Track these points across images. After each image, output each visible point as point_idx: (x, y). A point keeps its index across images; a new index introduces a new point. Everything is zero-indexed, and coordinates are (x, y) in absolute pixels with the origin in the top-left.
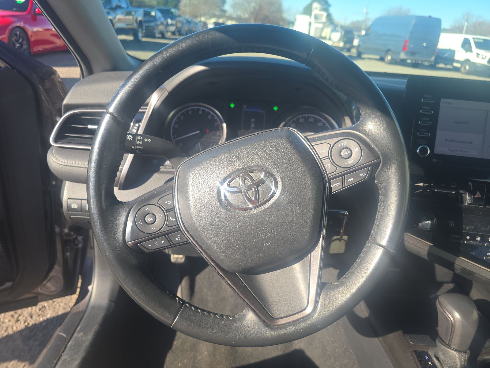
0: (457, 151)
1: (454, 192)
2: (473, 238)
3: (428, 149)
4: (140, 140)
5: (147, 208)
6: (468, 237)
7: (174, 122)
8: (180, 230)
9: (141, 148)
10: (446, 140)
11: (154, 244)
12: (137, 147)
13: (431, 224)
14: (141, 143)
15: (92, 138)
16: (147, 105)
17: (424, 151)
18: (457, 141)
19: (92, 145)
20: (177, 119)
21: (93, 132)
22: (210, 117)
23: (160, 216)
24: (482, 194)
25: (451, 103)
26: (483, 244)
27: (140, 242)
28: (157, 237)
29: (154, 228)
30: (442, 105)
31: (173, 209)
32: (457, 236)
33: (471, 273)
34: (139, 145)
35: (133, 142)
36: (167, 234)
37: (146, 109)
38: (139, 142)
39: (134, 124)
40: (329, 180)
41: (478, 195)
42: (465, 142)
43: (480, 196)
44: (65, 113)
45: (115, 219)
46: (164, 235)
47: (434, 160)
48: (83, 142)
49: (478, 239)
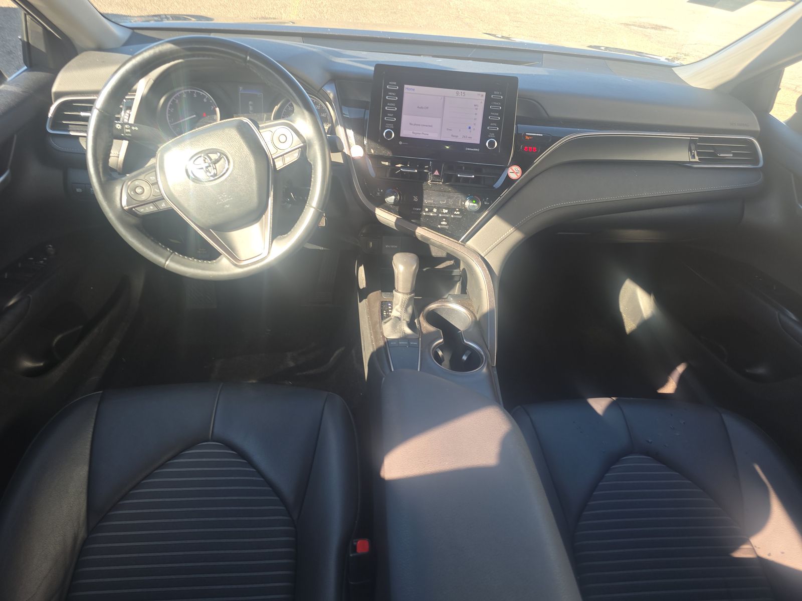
0: (420, 134)
1: (416, 171)
2: (430, 211)
3: (393, 133)
4: (128, 129)
5: (137, 183)
6: (427, 210)
7: (168, 106)
8: (164, 199)
9: (130, 135)
10: (411, 124)
11: (145, 209)
12: (127, 135)
13: (395, 199)
14: (129, 131)
15: (86, 125)
16: (135, 91)
17: (389, 134)
18: (419, 125)
19: (86, 132)
20: (172, 102)
21: (86, 119)
22: (205, 100)
23: (147, 188)
24: (439, 172)
25: (414, 90)
26: (438, 215)
27: (134, 208)
28: (147, 204)
29: (143, 197)
30: (405, 91)
31: (156, 183)
32: (418, 209)
33: (428, 239)
34: (128, 133)
35: (122, 130)
36: (154, 202)
37: (135, 95)
38: (127, 130)
39: (125, 112)
40: (273, 160)
41: (436, 173)
42: (427, 126)
43: (438, 174)
44: (56, 100)
45: (113, 191)
46: (152, 202)
47: (400, 143)
48: (78, 129)
49: (435, 210)
